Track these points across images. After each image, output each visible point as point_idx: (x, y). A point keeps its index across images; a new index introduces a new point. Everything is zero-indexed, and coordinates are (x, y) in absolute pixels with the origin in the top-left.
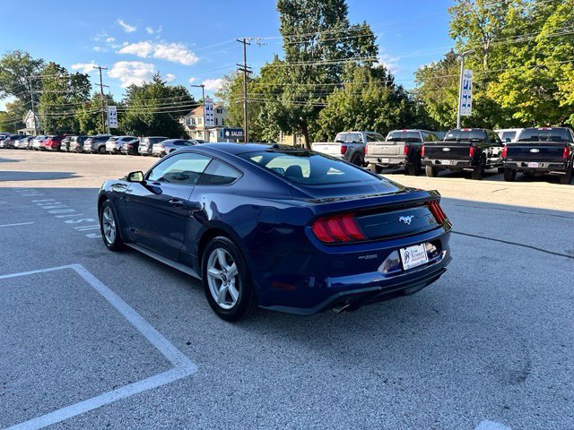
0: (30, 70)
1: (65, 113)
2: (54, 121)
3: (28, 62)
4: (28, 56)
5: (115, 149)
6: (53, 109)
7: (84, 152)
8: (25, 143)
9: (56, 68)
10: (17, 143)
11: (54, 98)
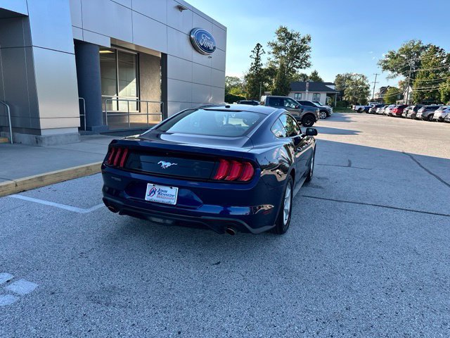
0: (419, 54)
1: (433, 87)
2: (423, 93)
3: (418, 48)
4: (420, 43)
5: (440, 118)
6: (423, 84)
7: (418, 119)
8: (383, 110)
9: (436, 50)
10: (378, 110)
11: (428, 75)
